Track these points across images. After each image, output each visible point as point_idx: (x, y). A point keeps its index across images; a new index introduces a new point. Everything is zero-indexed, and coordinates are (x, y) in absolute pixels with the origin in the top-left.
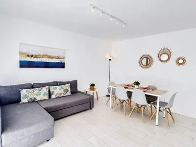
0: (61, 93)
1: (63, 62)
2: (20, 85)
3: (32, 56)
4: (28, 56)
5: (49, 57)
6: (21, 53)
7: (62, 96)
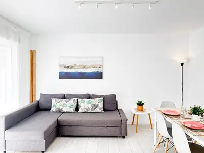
0: (89, 108)
1: (100, 71)
2: (54, 95)
3: (68, 67)
4: (65, 67)
5: (85, 67)
6: (60, 66)
7: (89, 111)
